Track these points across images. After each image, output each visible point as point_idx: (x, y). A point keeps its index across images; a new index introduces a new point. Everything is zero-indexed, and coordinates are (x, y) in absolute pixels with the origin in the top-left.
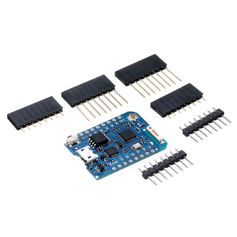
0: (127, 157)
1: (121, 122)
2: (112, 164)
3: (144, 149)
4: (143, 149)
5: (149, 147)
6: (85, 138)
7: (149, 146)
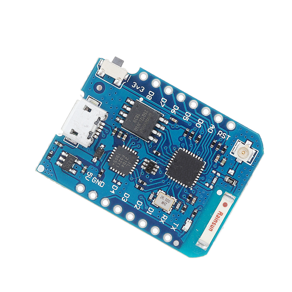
0: (125, 198)
1: (220, 135)
2: (91, 179)
3: (164, 219)
4: (163, 217)
5: (175, 226)
6: (137, 88)
7: (177, 225)
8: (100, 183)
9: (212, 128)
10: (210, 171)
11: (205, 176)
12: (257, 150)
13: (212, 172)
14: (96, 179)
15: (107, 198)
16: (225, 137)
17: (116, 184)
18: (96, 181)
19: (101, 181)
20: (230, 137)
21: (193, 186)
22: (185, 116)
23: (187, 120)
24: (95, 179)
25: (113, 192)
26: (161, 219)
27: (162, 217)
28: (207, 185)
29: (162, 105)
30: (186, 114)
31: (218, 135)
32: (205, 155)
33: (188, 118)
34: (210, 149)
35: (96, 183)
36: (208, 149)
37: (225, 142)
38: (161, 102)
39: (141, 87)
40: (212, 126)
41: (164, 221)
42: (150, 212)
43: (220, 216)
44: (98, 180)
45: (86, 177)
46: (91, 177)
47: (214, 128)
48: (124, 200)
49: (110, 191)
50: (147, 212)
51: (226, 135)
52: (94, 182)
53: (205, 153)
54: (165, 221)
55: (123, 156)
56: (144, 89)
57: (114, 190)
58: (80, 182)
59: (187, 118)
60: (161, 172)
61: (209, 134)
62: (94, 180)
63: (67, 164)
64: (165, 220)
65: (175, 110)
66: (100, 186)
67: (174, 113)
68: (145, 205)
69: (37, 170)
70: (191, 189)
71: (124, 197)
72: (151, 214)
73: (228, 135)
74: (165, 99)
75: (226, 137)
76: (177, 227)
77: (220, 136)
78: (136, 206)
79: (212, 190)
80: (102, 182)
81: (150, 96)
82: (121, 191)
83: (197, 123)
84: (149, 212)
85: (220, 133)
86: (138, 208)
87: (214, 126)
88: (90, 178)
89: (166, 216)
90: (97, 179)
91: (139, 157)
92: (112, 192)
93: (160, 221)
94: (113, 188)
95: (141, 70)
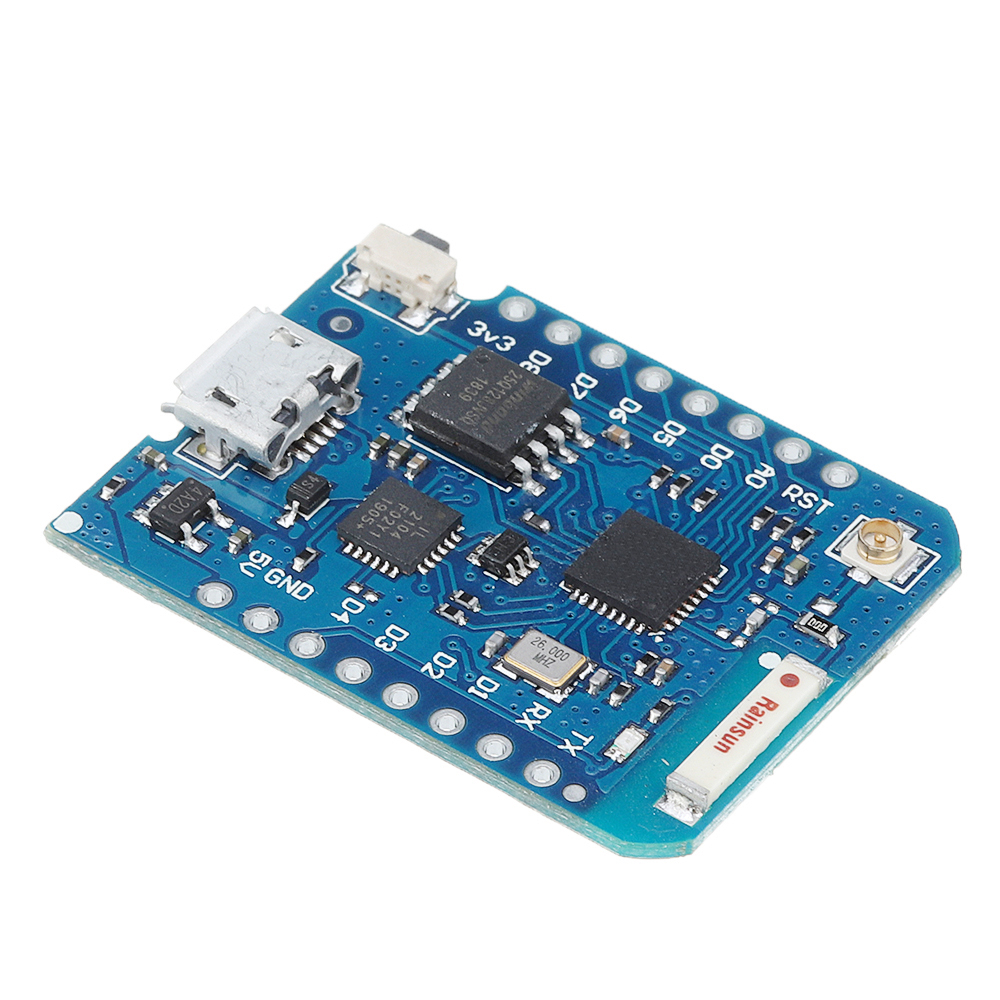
8: (294, 589)
9: (765, 474)
10: (741, 596)
11: (720, 607)
12: (935, 554)
13: (747, 599)
14: (283, 574)
15: (317, 634)
16: (810, 505)
17: (360, 597)
18: (280, 582)
19: (299, 582)
20: (832, 505)
21: (666, 631)
22: (662, 432)
23: (669, 445)
24: (279, 575)
25: (344, 618)
26: (524, 714)
27: (528, 710)
28: (723, 634)
29: (576, 393)
30: (665, 427)
31: (784, 495)
32: (728, 548)
33: (674, 439)
34: (750, 533)
35: (279, 586)
36: (740, 531)
37: (811, 517)
38: (573, 385)
39: (501, 338)
40: (764, 469)
41: (534, 722)
42: (483, 691)
43: (763, 712)
44: (290, 577)
45: (242, 565)
46: (263, 565)
47: (773, 474)
48: (385, 644)
49: (333, 614)
50: (472, 690)
51: (816, 499)
52: (272, 582)
53: (727, 542)
54: (539, 722)
55: (404, 506)
56: (513, 342)
57: (348, 612)
58: (215, 578)
59: (670, 439)
60: (543, 581)
61: (749, 489)
62: (275, 576)
63: (177, 503)
64: (537, 719)
65: (627, 413)
66: (295, 594)
67: (621, 419)
68: (467, 668)
69: (53, 527)
70: (658, 639)
71: (384, 638)
72: (485, 696)
73: (824, 501)
74: (589, 378)
75: (817, 505)
76: (585, 744)
77: (793, 500)
78: (428, 666)
79: (739, 649)
80: (305, 585)
81: (534, 364)
82: (376, 618)
83: (706, 457)
84: (478, 689)
85: (795, 491)
86: (436, 674)
87: (772, 470)
88: (260, 568)
89: (545, 709)
90: (287, 575)
91: (462, 528)
92: (339, 618)
93: (518, 721)
94: (344, 606)
95: (510, 293)
